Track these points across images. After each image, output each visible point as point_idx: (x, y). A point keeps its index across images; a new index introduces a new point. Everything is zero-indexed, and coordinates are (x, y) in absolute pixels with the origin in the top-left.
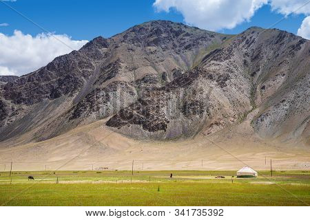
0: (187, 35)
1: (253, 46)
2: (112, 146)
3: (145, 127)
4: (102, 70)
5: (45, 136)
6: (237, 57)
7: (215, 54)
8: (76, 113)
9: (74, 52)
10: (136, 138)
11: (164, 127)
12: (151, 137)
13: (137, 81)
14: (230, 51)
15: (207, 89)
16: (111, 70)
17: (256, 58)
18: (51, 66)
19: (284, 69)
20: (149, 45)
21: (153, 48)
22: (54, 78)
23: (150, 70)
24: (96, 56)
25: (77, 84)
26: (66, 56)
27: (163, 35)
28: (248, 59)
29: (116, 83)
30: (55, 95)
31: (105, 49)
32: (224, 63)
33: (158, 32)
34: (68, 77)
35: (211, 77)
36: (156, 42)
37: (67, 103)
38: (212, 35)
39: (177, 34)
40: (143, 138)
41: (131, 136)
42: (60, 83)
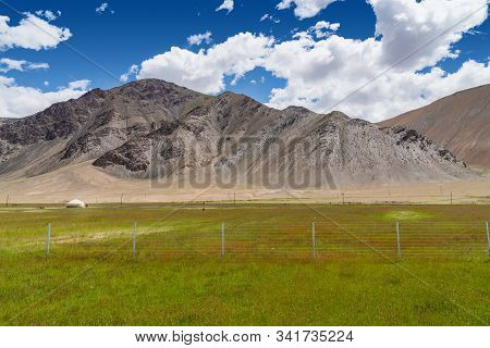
0: (177, 93)
1: (226, 106)
2: (92, 183)
3: (128, 167)
4: (98, 117)
5: (37, 172)
6: (212, 114)
7: (196, 111)
8: (67, 154)
9: (71, 100)
10: (119, 176)
11: (145, 167)
12: (132, 175)
13: (128, 128)
14: (208, 109)
15: (185, 138)
16: (104, 118)
17: (226, 116)
18: (47, 111)
19: (245, 125)
20: (143, 98)
21: (145, 102)
22: (50, 122)
23: (141, 120)
24: (93, 105)
25: (71, 128)
26: (63, 103)
27: (156, 91)
28: (221, 116)
29: (108, 129)
30: (50, 137)
31: (101, 100)
32: (201, 118)
33: (152, 88)
34: (64, 122)
35: (189, 128)
36: (149, 96)
37: (61, 144)
38: (198, 94)
39: (168, 91)
40: (125, 177)
41: (114, 175)
42: (56, 126)
